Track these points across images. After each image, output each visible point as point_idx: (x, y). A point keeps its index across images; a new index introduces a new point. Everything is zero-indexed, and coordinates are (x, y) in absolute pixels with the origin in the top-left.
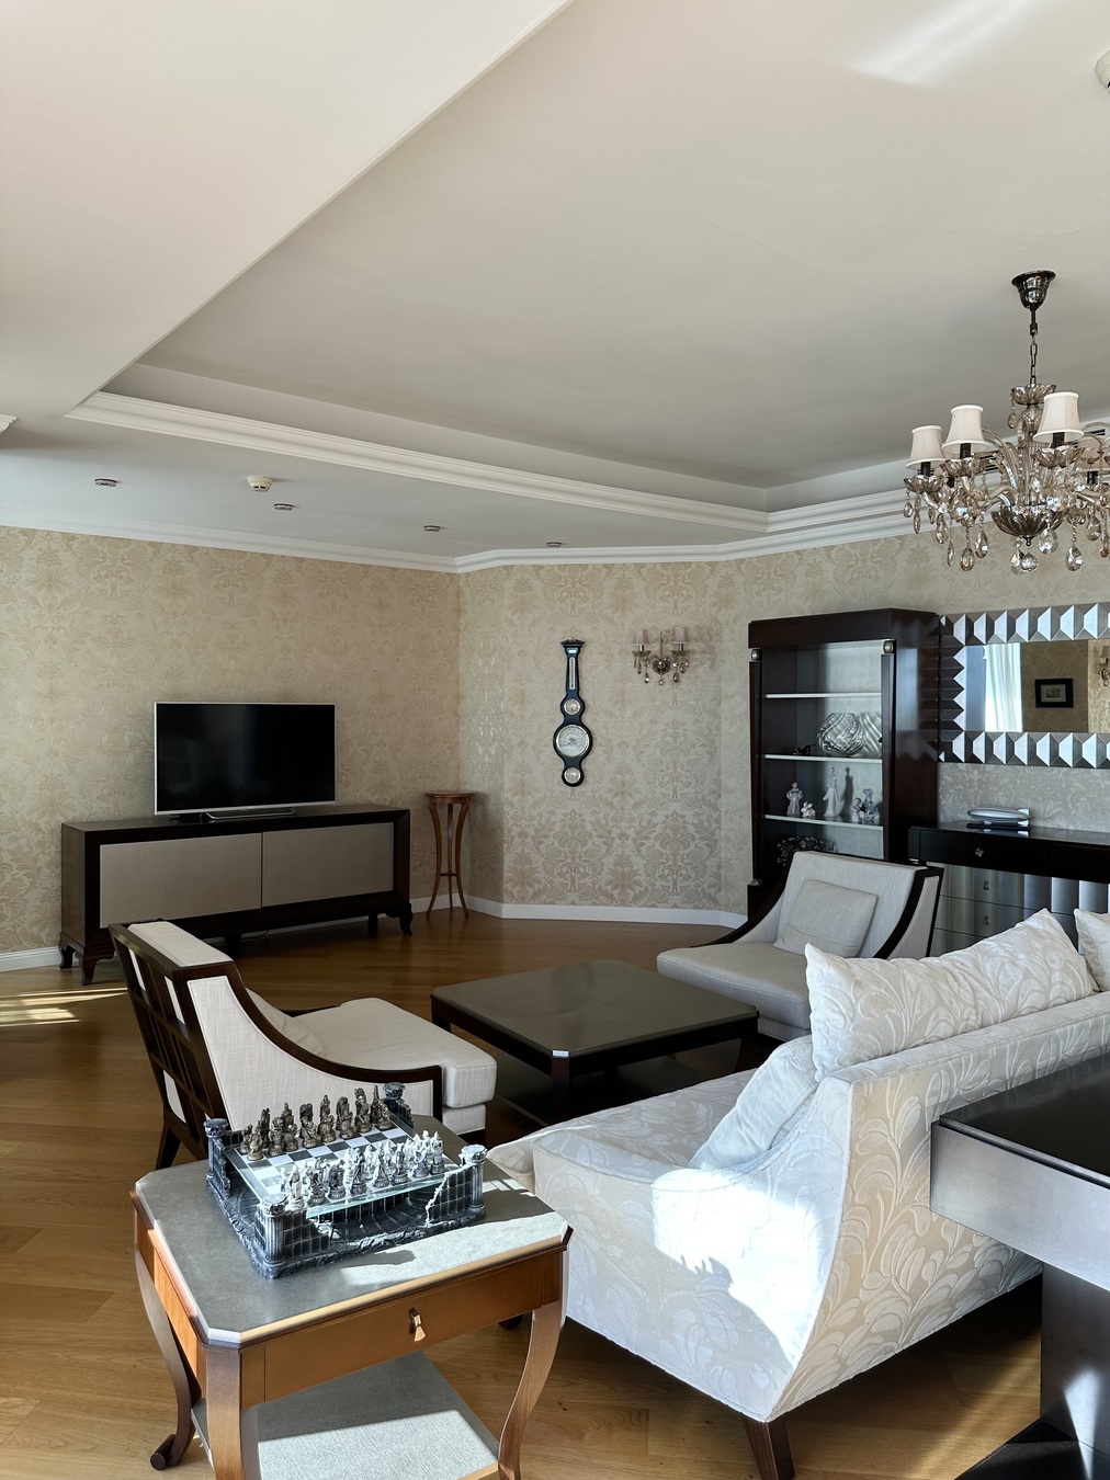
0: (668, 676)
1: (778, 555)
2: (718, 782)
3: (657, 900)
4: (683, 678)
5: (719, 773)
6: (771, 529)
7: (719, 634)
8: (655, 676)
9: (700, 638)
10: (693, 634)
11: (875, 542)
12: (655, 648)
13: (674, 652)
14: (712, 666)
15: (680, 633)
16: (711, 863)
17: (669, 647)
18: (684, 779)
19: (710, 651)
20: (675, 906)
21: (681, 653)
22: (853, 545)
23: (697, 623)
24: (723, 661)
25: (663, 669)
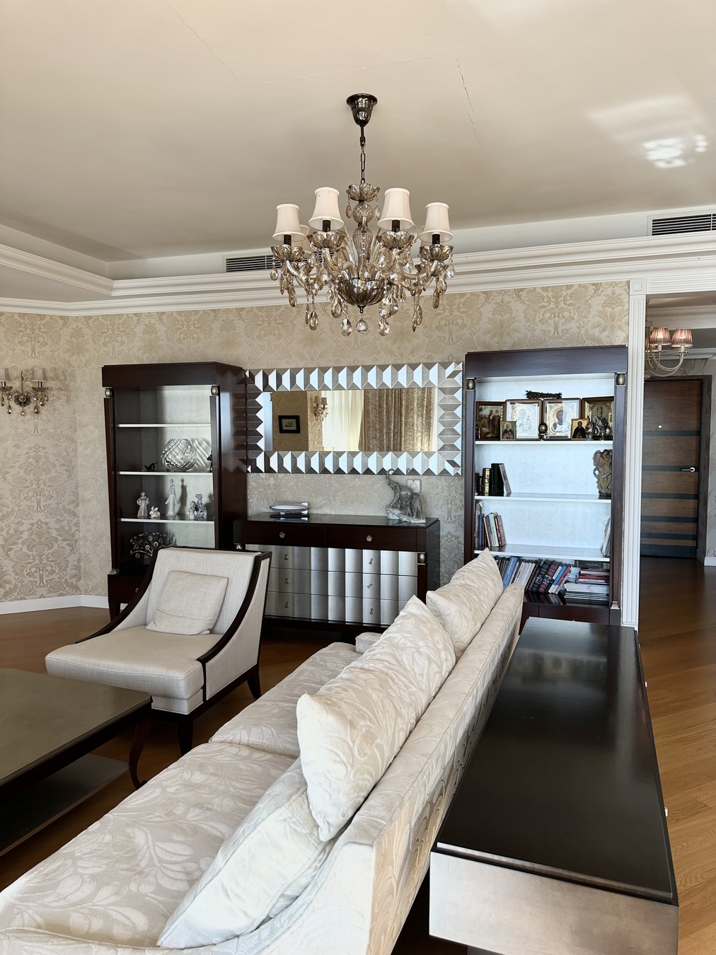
0: (30, 409)
1: (120, 316)
2: (76, 494)
3: (25, 593)
4: (42, 410)
5: (77, 487)
6: (115, 294)
7: (73, 375)
8: (17, 408)
9: (56, 378)
10: (50, 374)
11: (196, 312)
12: (16, 385)
13: (34, 389)
14: (68, 401)
15: (39, 373)
16: (72, 559)
17: (29, 385)
18: (46, 493)
19: (65, 388)
20: (42, 596)
21: (41, 390)
22: (180, 313)
23: (53, 365)
24: (77, 397)
25: (24, 401)
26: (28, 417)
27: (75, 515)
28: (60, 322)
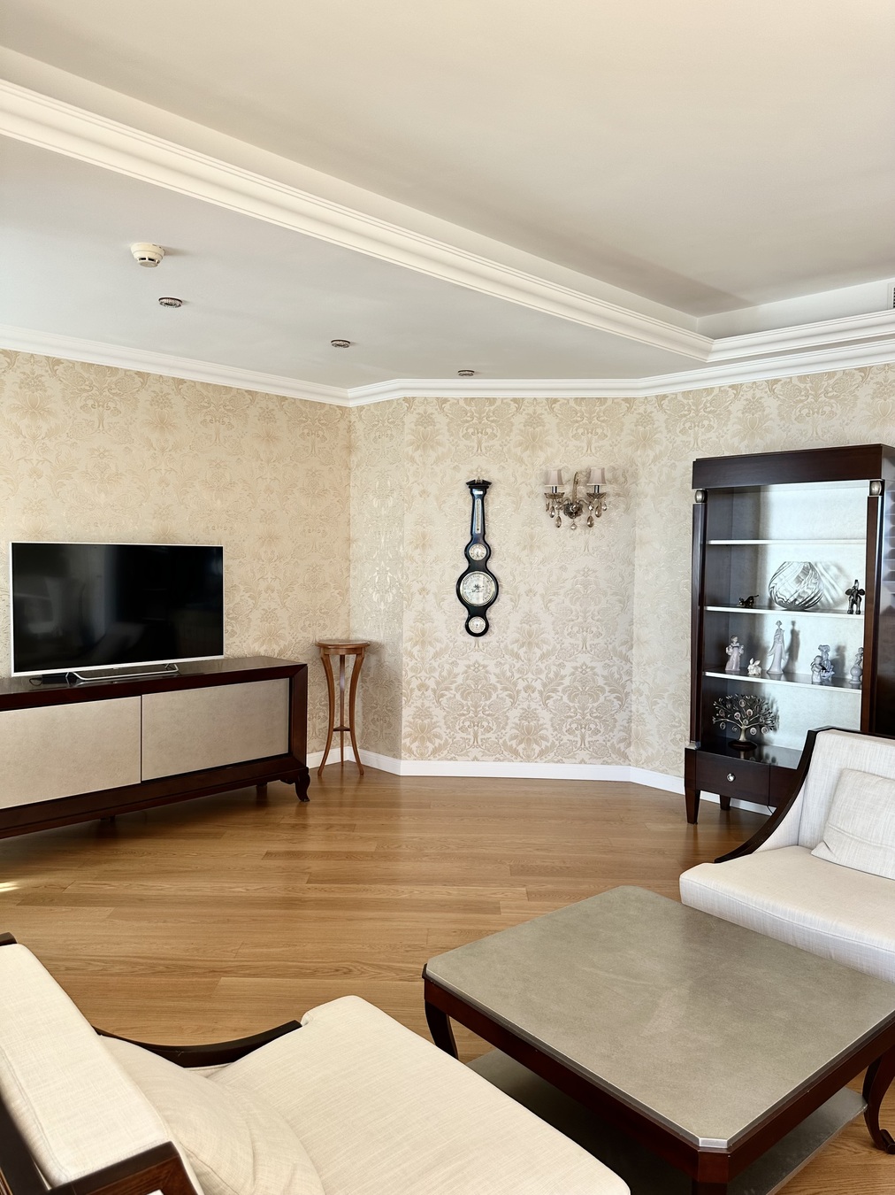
0: (581, 520)
1: (709, 391)
4: (597, 521)
5: (631, 623)
6: (712, 358)
9: (615, 480)
10: (608, 476)
13: (589, 495)
14: (627, 510)
15: (596, 475)
16: (621, 717)
17: (582, 491)
18: (594, 629)
19: (624, 494)
20: (583, 762)
21: (596, 496)
23: (612, 464)
24: (639, 505)
25: (573, 511)
26: (578, 530)
27: (627, 660)
28: (624, 405)
